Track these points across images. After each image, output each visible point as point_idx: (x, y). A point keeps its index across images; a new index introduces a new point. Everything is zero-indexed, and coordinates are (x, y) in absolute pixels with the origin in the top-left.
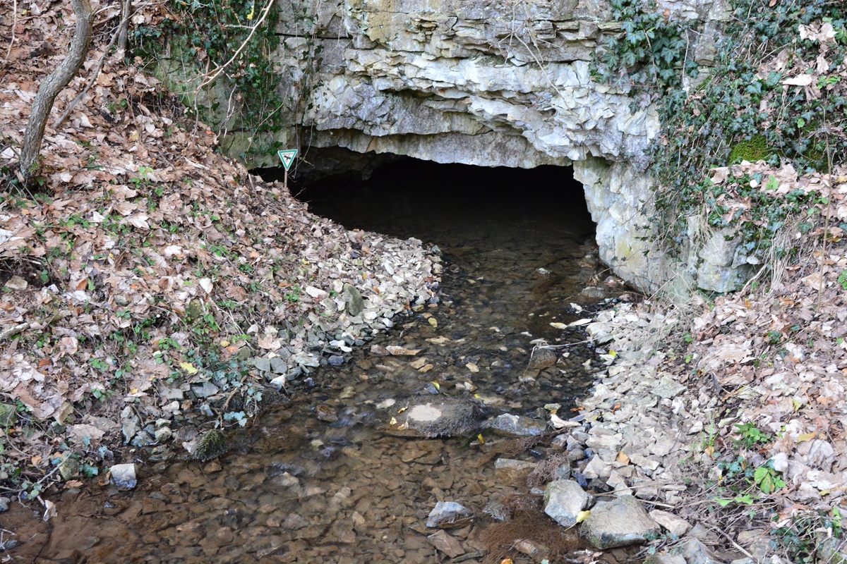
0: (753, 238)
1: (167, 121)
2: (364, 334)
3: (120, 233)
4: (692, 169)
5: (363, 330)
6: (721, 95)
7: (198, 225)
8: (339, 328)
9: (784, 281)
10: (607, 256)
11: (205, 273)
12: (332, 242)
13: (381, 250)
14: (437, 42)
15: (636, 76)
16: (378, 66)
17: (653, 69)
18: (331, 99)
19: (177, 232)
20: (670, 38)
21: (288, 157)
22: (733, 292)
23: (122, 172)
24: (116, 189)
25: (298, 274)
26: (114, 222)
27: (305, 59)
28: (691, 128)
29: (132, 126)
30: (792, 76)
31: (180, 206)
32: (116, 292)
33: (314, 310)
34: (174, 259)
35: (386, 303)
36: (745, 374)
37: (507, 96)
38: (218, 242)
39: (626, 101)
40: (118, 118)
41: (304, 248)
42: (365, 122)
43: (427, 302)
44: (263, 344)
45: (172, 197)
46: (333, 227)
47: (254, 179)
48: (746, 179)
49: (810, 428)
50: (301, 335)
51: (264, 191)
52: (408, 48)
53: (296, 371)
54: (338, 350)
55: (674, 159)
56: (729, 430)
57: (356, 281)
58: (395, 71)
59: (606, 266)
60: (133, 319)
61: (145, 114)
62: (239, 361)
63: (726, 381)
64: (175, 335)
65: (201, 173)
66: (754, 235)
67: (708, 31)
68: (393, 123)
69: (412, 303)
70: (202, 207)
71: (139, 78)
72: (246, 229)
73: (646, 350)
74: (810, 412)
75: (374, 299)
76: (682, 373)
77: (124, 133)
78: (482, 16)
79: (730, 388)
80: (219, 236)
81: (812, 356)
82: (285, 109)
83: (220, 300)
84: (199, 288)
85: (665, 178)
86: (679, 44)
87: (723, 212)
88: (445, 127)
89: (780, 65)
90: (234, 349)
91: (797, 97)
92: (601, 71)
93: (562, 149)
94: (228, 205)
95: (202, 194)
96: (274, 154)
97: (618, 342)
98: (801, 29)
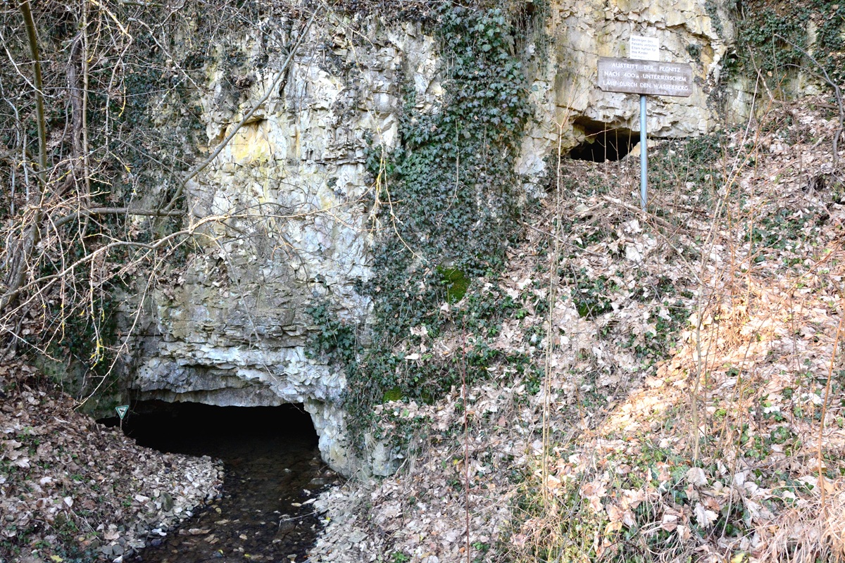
0: (399, 444)
1: (42, 394)
2: (174, 523)
3: (10, 472)
4: (364, 407)
5: (174, 520)
6: (376, 364)
7: (63, 462)
8: (158, 521)
9: (416, 467)
10: (325, 457)
11: (68, 494)
12: (152, 464)
13: (184, 466)
14: (214, 337)
15: (330, 354)
16: (179, 352)
17: (339, 350)
18: (150, 372)
19: (49, 468)
20: (347, 334)
21: (122, 411)
22: (392, 475)
23: (12, 431)
24: (8, 443)
25: (130, 487)
26: (6, 465)
27: (133, 350)
28: (362, 383)
29: (19, 400)
30: (410, 354)
31: (50, 450)
32: (6, 513)
33: (141, 511)
34: (47, 485)
35: (189, 501)
36: (398, 523)
37: (258, 367)
38: (76, 472)
39: (327, 368)
40: (10, 395)
41: (134, 470)
42: (172, 385)
43: (215, 497)
44: (108, 537)
45: (46, 445)
46: (153, 454)
47: (100, 427)
48: (392, 411)
49: (428, 550)
50: (133, 528)
51: (107, 434)
52: (198, 341)
53: (129, 552)
54: (158, 535)
55: (355, 401)
56: (389, 557)
57: (168, 489)
58: (190, 354)
59: (325, 464)
60: (18, 530)
61: (27, 390)
62: (91, 550)
63: (388, 529)
64: (47, 537)
65: (65, 427)
66: (398, 443)
67: (367, 329)
68: (190, 384)
69: (205, 499)
70: (66, 449)
71: (25, 368)
72: (95, 461)
73: (346, 515)
74: (428, 541)
75: (180, 499)
76: (366, 526)
77: (13, 405)
78: (240, 323)
79: (389, 533)
80: (77, 467)
81: (431, 508)
82: (120, 380)
83: (78, 510)
84: (64, 504)
85: (351, 411)
86: (352, 337)
87: (382, 431)
88: (223, 385)
89: (403, 348)
90: (87, 542)
91: (413, 366)
92: (311, 352)
93: (293, 396)
94: (83, 447)
95: (66, 441)
96: (113, 409)
97: (331, 511)
98: (411, 329)
